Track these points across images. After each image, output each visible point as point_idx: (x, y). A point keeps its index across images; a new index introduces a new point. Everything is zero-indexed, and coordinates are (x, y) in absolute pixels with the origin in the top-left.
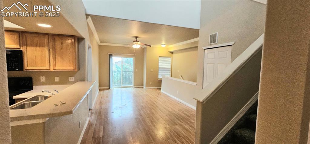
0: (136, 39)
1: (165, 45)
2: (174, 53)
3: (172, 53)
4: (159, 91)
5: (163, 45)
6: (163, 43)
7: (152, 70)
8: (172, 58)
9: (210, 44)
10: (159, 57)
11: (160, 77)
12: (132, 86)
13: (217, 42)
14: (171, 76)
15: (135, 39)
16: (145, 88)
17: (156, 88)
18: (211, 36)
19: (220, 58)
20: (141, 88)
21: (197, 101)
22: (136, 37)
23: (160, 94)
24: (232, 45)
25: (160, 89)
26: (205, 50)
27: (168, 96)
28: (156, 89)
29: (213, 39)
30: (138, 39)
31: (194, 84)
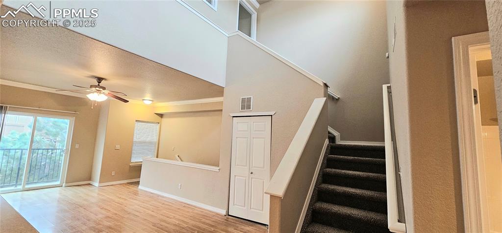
0: (99, 83)
1: (151, 102)
2: (164, 116)
3: (161, 115)
4: (133, 188)
5: (148, 100)
6: (148, 97)
7: (118, 147)
8: (161, 126)
9: (241, 110)
10: (136, 121)
11: (135, 160)
12: (58, 183)
13: (251, 109)
14: (157, 157)
15: (95, 82)
16: (96, 184)
17: (126, 181)
18: (243, 100)
19: (255, 131)
20: (87, 187)
21: (271, 195)
22: (100, 80)
23: (136, 193)
24: (272, 116)
25: (138, 183)
26: (234, 118)
27: (159, 196)
28: (125, 184)
29: (246, 104)
30: (103, 83)
31: (216, 169)
